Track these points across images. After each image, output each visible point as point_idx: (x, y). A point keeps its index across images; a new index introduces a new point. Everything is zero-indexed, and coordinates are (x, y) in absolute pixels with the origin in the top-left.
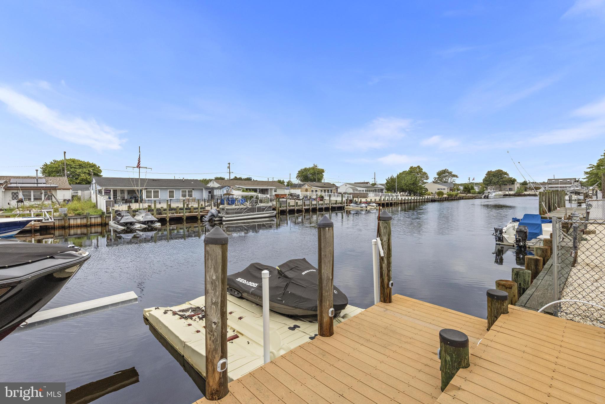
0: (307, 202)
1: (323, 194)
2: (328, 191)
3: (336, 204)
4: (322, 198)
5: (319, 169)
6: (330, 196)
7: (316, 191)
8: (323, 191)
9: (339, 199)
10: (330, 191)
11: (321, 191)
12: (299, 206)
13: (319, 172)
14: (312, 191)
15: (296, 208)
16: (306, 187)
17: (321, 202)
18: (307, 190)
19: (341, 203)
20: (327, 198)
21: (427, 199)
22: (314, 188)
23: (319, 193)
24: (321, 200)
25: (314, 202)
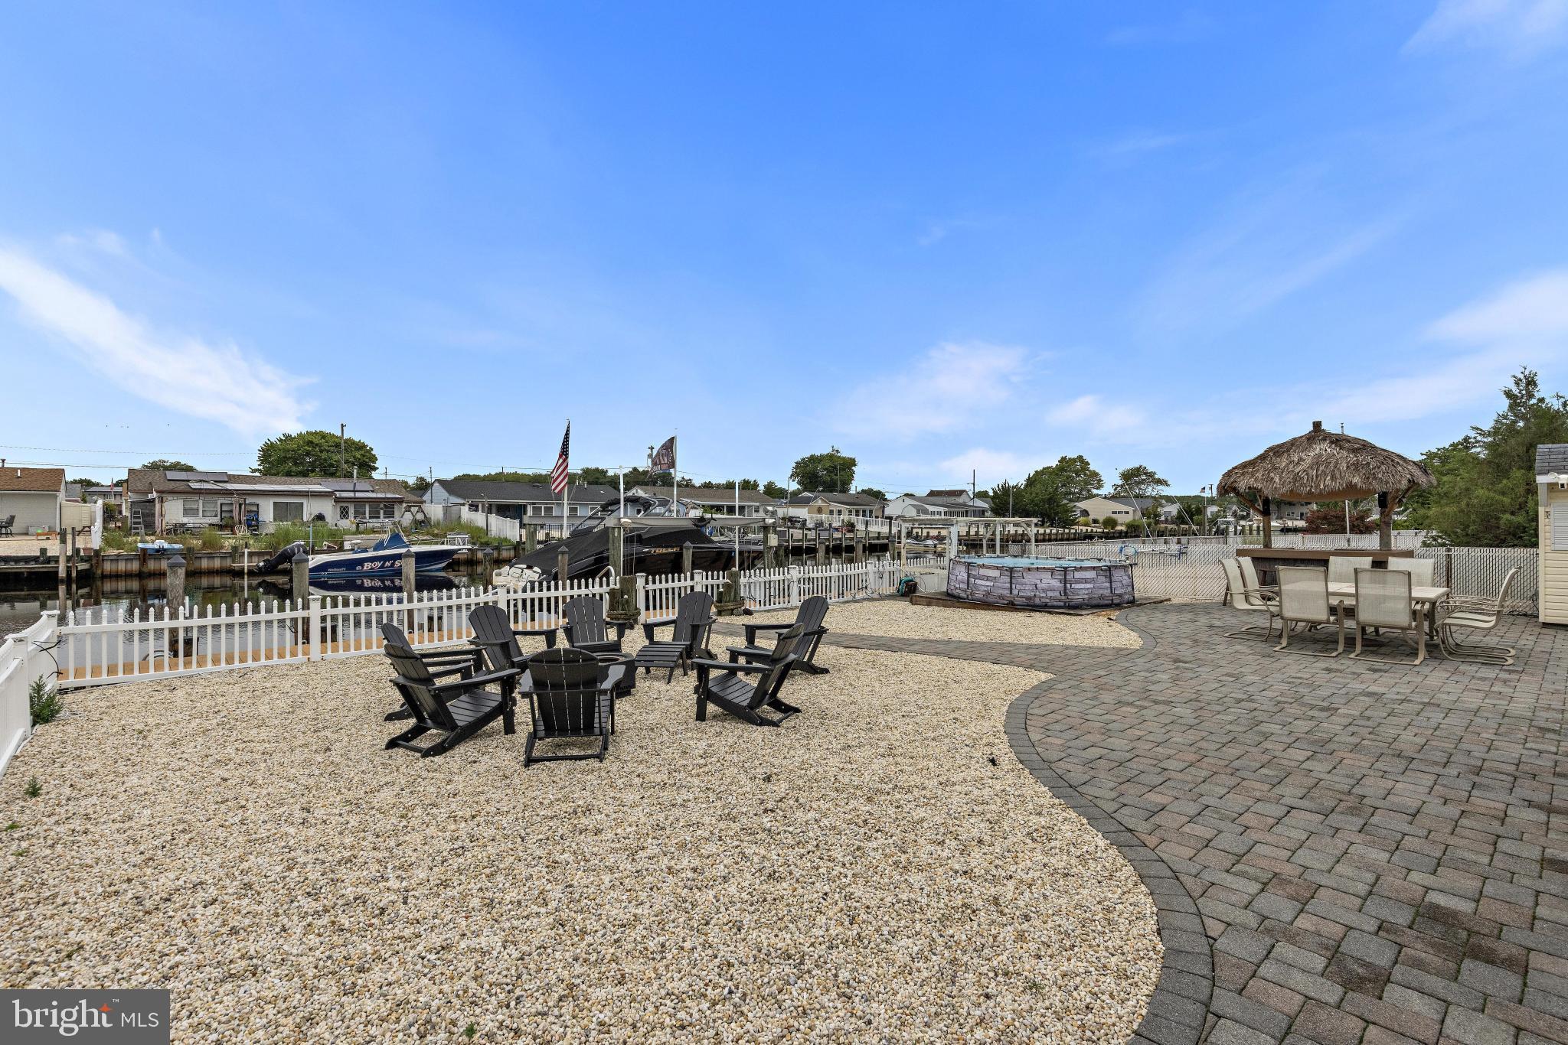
0: (824, 535)
1: (853, 518)
2: (864, 511)
3: (878, 538)
4: (851, 527)
5: (844, 458)
6: (867, 524)
7: (840, 512)
8: (854, 513)
9: (885, 530)
10: (868, 513)
11: (850, 511)
12: (810, 540)
13: (843, 464)
14: (831, 512)
15: (805, 544)
16: (820, 503)
17: (850, 535)
18: (820, 510)
19: (888, 538)
20: (860, 527)
21: (1075, 534)
22: (835, 506)
23: (845, 517)
24: (849, 531)
25: (837, 535)
